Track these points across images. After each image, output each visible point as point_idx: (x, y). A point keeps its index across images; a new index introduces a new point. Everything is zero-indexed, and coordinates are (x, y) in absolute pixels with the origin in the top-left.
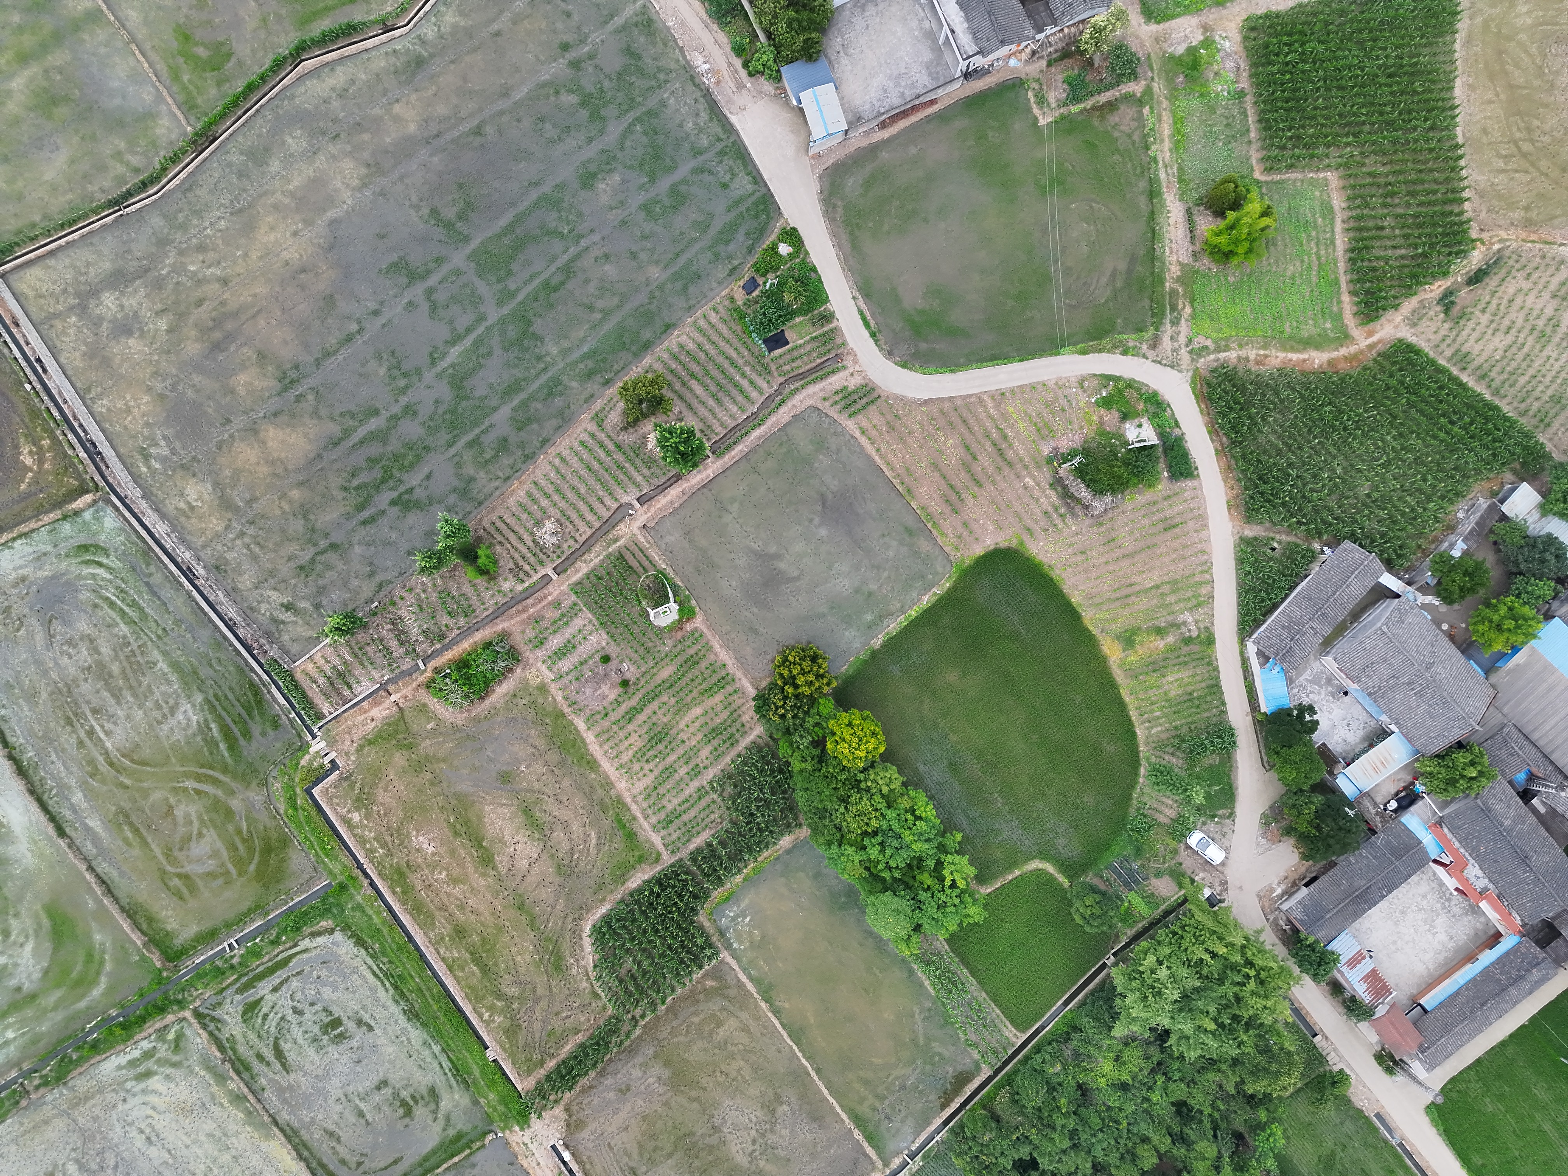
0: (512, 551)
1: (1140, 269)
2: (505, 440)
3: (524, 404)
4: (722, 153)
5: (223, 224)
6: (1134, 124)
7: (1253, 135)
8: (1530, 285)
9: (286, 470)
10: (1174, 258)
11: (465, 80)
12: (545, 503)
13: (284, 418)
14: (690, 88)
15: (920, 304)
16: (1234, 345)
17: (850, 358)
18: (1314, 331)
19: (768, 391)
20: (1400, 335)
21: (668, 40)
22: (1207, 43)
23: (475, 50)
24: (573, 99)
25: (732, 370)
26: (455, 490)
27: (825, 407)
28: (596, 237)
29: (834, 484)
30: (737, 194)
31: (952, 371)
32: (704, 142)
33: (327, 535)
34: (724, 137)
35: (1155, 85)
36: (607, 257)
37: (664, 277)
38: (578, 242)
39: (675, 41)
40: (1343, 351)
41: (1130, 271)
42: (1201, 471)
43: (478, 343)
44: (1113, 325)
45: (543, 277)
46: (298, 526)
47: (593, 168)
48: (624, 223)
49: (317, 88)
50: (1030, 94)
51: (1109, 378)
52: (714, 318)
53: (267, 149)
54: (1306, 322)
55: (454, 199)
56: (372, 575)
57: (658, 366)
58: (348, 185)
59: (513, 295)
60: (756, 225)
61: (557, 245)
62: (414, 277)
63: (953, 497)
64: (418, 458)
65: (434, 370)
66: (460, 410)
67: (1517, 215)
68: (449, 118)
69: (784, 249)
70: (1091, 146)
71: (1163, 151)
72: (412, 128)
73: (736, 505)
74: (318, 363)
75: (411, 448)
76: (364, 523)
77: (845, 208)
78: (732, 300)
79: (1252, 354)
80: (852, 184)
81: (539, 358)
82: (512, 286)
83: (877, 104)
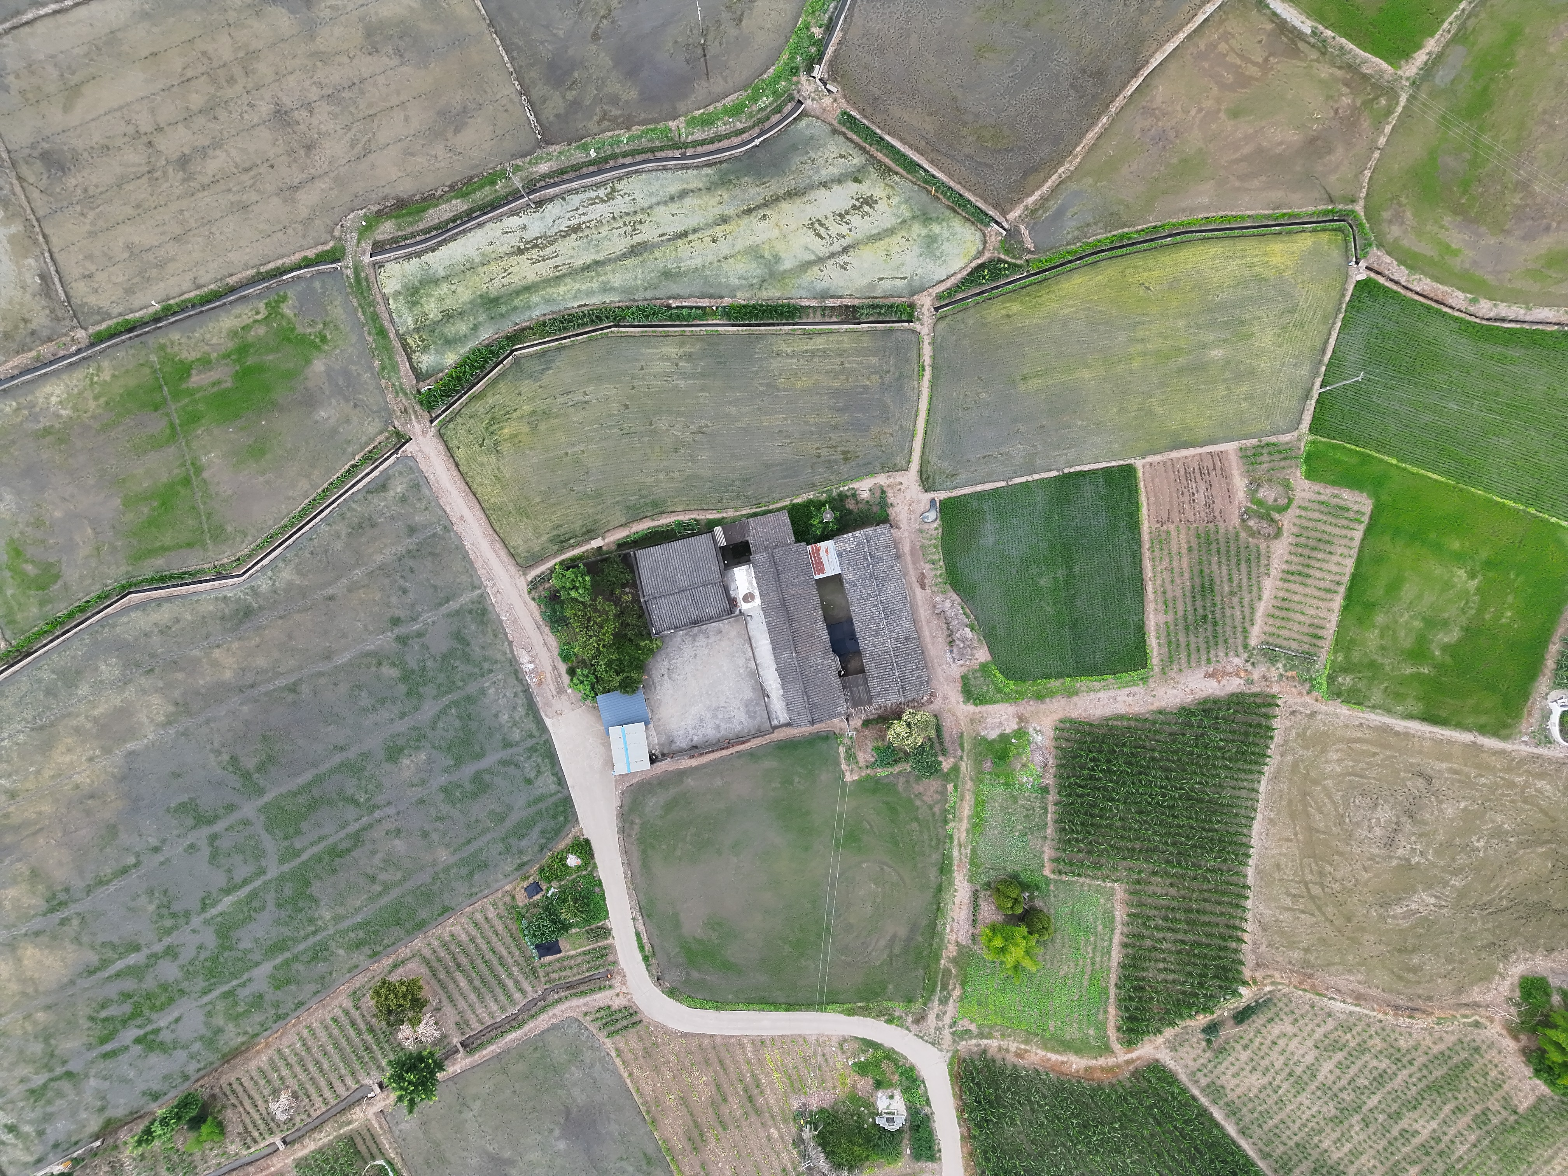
0: (244, 1115)
1: (920, 939)
2: (261, 996)
3: (287, 963)
4: (533, 749)
5: (21, 737)
6: (937, 797)
7: (1049, 831)
8: (1296, 1030)
9: (36, 991)
10: (953, 937)
11: (290, 637)
12: (285, 1072)
13: (44, 939)
14: (512, 681)
15: (699, 933)
16: (997, 1034)
17: (618, 978)
18: (1078, 1035)
19: (531, 995)
20: (1158, 1056)
21: (498, 632)
22: (1020, 733)
23: (306, 609)
24: (394, 673)
25: (500, 968)
26: (201, 1038)
27: (587, 1021)
28: (391, 811)
29: (581, 1098)
30: (538, 792)
31: (717, 1009)
32: (516, 735)
33: (64, 1062)
34: (537, 734)
35: (963, 765)
36: (398, 832)
37: (452, 860)
38: (372, 812)
39: (506, 634)
40: (1101, 1061)
41: (909, 939)
42: (944, 1154)
43: (254, 895)
44: (884, 989)
45: (331, 841)
46: (37, 1048)
47: (401, 742)
48: (422, 801)
49: (141, 621)
50: (841, 749)
51: (869, 1044)
52: (491, 914)
53: (78, 672)
54: (1071, 1026)
55: (257, 750)
56: (102, 1109)
57: (426, 952)
58: (152, 720)
59: (298, 855)
60: (552, 824)
61: (351, 812)
62: (202, 820)
63: (696, 1135)
64: (171, 1000)
65: (203, 916)
66: (221, 960)
67: (1296, 955)
68: (266, 671)
69: (573, 861)
70: (893, 810)
71: (960, 829)
72: (228, 675)
73: (478, 1103)
74: (89, 890)
75: (166, 990)
76: (106, 1056)
77: (643, 826)
78: (513, 897)
79: (1013, 1047)
80: (653, 804)
81: (311, 921)
82: (298, 846)
83: (691, 732)
